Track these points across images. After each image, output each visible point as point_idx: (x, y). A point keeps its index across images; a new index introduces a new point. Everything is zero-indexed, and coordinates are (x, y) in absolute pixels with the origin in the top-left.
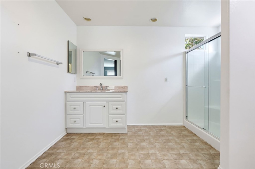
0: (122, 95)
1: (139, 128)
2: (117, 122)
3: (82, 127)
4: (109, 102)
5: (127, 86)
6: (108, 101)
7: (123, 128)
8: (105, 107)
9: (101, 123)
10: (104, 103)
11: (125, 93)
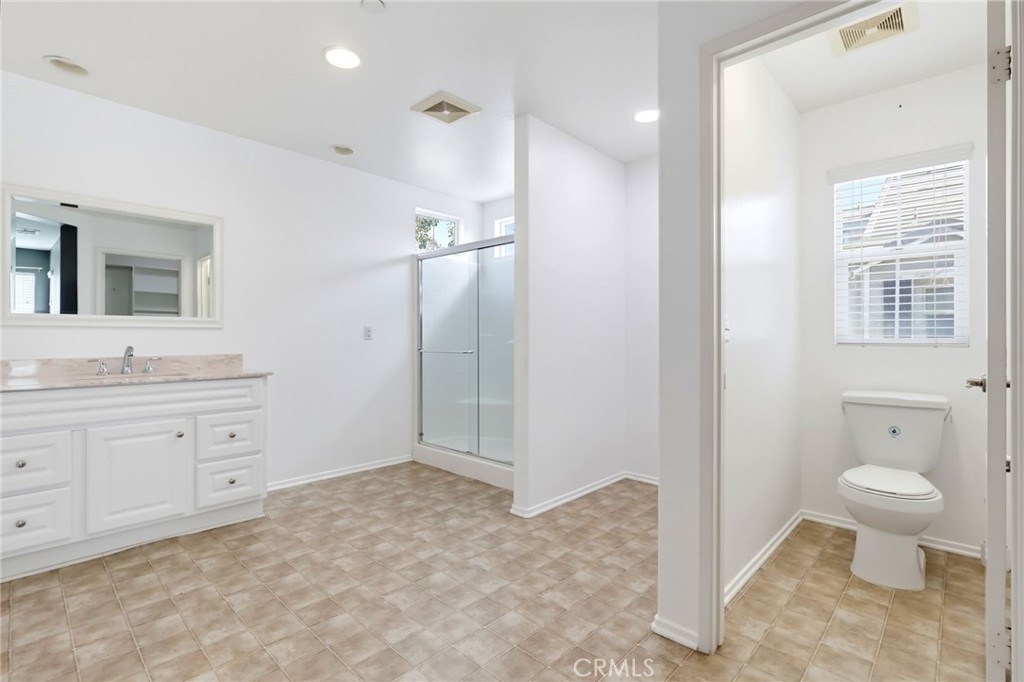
0: (249, 386)
1: (297, 495)
2: (232, 482)
3: (67, 539)
4: (200, 417)
5: (240, 355)
6: (193, 415)
7: (250, 502)
8: (181, 436)
9: (163, 502)
10: (181, 424)
11: (260, 380)
